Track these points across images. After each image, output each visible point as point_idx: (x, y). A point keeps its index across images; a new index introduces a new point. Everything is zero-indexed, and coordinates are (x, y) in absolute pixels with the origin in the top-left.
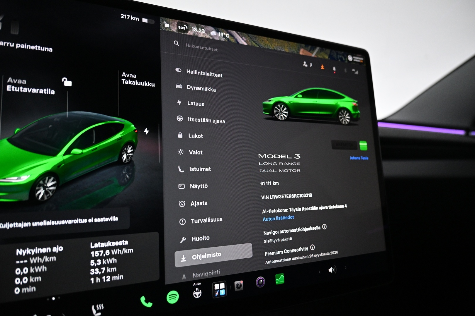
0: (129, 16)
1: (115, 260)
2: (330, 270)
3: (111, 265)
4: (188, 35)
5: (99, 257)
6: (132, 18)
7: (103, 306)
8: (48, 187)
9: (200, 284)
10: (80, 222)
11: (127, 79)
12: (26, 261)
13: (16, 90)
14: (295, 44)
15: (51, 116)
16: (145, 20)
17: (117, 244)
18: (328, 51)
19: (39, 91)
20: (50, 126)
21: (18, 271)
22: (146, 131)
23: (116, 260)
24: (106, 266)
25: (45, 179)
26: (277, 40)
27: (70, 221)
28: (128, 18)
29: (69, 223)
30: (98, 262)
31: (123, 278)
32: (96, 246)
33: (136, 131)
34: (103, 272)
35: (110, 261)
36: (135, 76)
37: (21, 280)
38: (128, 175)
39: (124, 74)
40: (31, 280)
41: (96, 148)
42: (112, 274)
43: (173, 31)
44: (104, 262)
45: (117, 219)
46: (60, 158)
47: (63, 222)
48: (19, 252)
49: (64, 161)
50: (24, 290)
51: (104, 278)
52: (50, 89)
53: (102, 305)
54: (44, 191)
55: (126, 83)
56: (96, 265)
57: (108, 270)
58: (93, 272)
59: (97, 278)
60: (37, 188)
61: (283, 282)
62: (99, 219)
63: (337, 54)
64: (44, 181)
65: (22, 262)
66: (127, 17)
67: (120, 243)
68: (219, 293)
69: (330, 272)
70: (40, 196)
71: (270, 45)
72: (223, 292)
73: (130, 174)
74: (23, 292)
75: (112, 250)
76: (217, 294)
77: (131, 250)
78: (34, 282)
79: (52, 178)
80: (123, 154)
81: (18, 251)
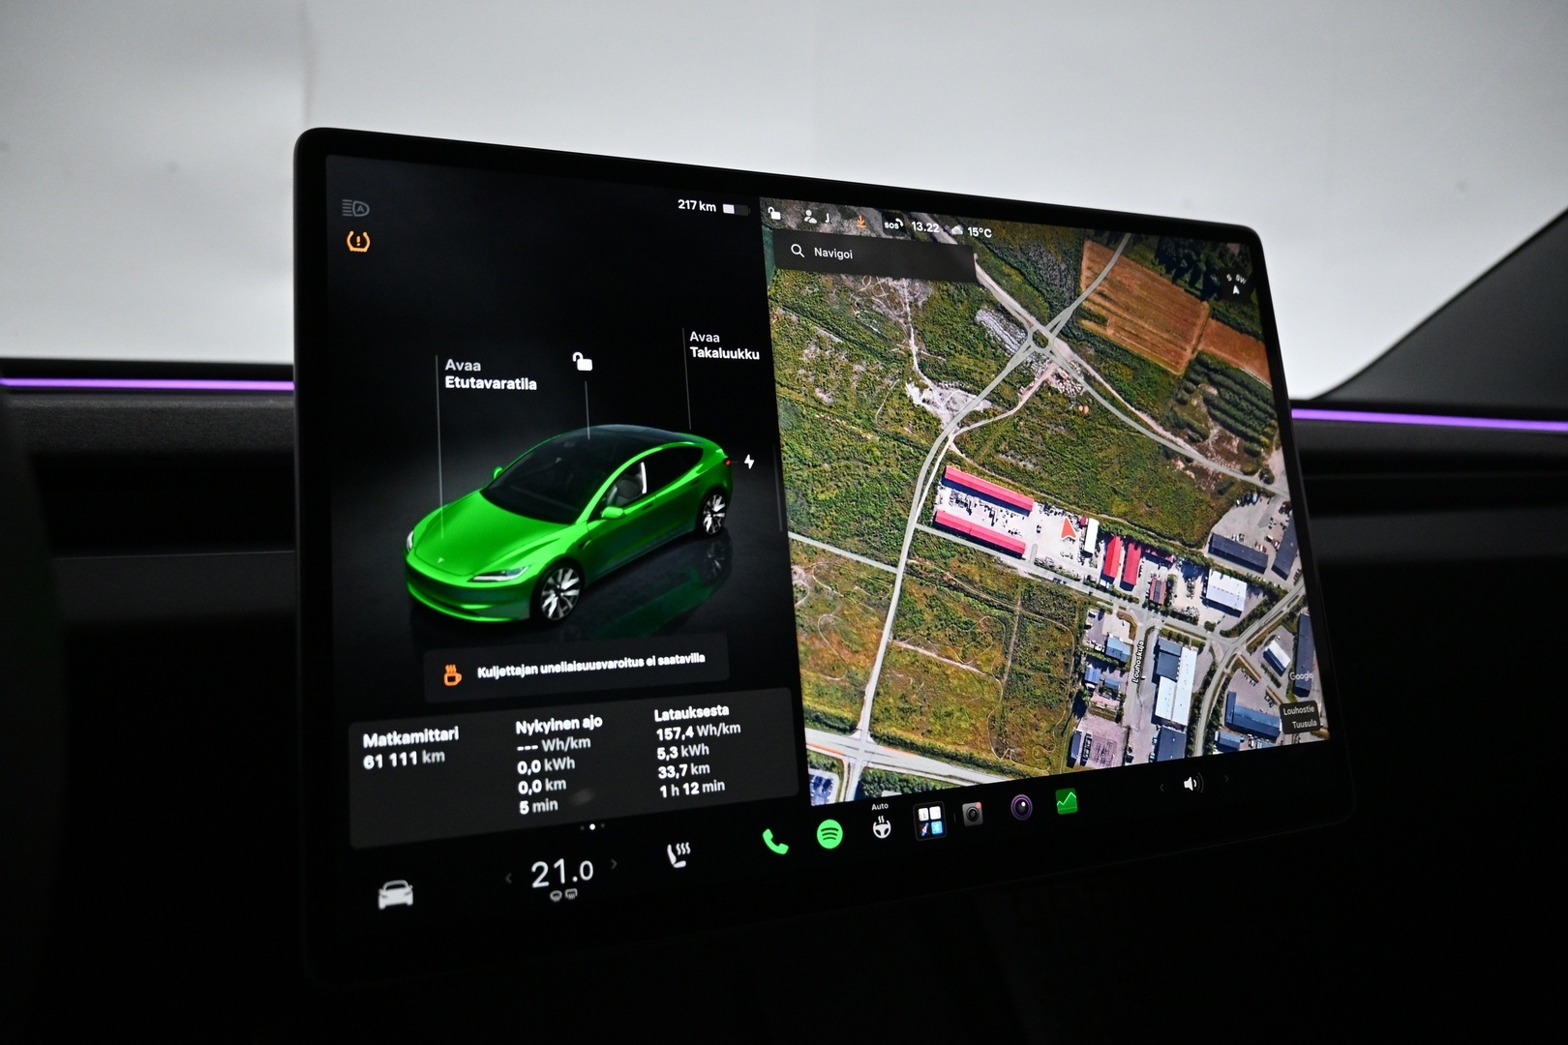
0: (695, 202)
1: (704, 749)
2: (1188, 784)
3: (698, 760)
4: (823, 234)
5: (674, 742)
6: (702, 207)
7: (689, 846)
8: (564, 591)
9: (886, 806)
10: (630, 666)
11: (701, 345)
12: (535, 747)
13: (464, 386)
14: (1071, 232)
15: (558, 438)
16: (729, 209)
17: (706, 712)
18: (1154, 240)
19: (506, 385)
20: (558, 460)
21: (522, 768)
22: (749, 462)
23: (707, 748)
24: (689, 760)
25: (558, 574)
26: (1026, 224)
27: (610, 662)
28: (693, 208)
29: (610, 667)
30: (671, 752)
31: (724, 789)
32: (666, 716)
33: (728, 463)
34: (683, 774)
35: (695, 750)
36: (717, 339)
37: (530, 787)
38: (719, 561)
39: (694, 336)
40: (548, 786)
41: (650, 504)
42: (702, 779)
43: (789, 227)
44: (684, 753)
45: (702, 659)
46: (582, 527)
47: (598, 665)
48: (521, 727)
49: (589, 535)
50: (538, 806)
51: (686, 786)
52: (527, 379)
53: (687, 844)
54: (557, 598)
55: (699, 355)
56: (668, 759)
57: (694, 771)
58: (664, 773)
59: (673, 786)
60: (544, 593)
61: (1074, 808)
62: (666, 658)
63: (1178, 246)
64: (555, 578)
65: (528, 748)
66: (691, 204)
67: (714, 712)
68: (930, 829)
69: (1188, 789)
70: (551, 610)
71: (1011, 239)
72: (937, 828)
73: (722, 559)
74: (535, 810)
75: (698, 727)
76: (925, 831)
77: (736, 728)
78: (554, 791)
79: (570, 572)
80: (705, 516)
81: (518, 724)
